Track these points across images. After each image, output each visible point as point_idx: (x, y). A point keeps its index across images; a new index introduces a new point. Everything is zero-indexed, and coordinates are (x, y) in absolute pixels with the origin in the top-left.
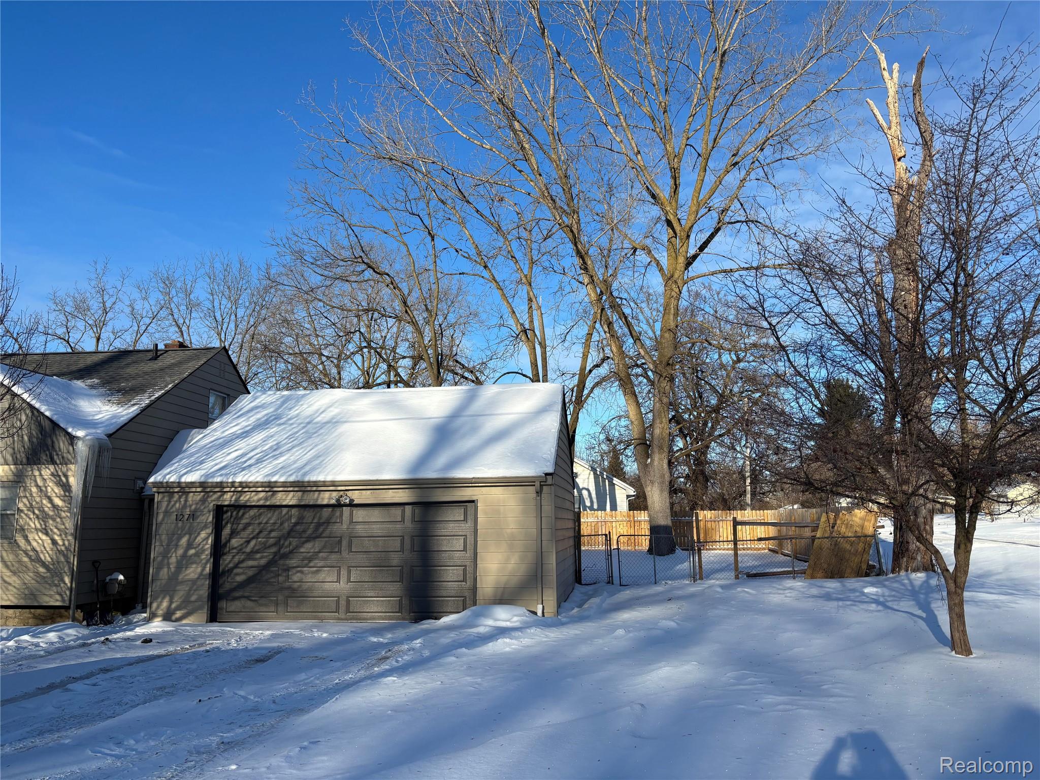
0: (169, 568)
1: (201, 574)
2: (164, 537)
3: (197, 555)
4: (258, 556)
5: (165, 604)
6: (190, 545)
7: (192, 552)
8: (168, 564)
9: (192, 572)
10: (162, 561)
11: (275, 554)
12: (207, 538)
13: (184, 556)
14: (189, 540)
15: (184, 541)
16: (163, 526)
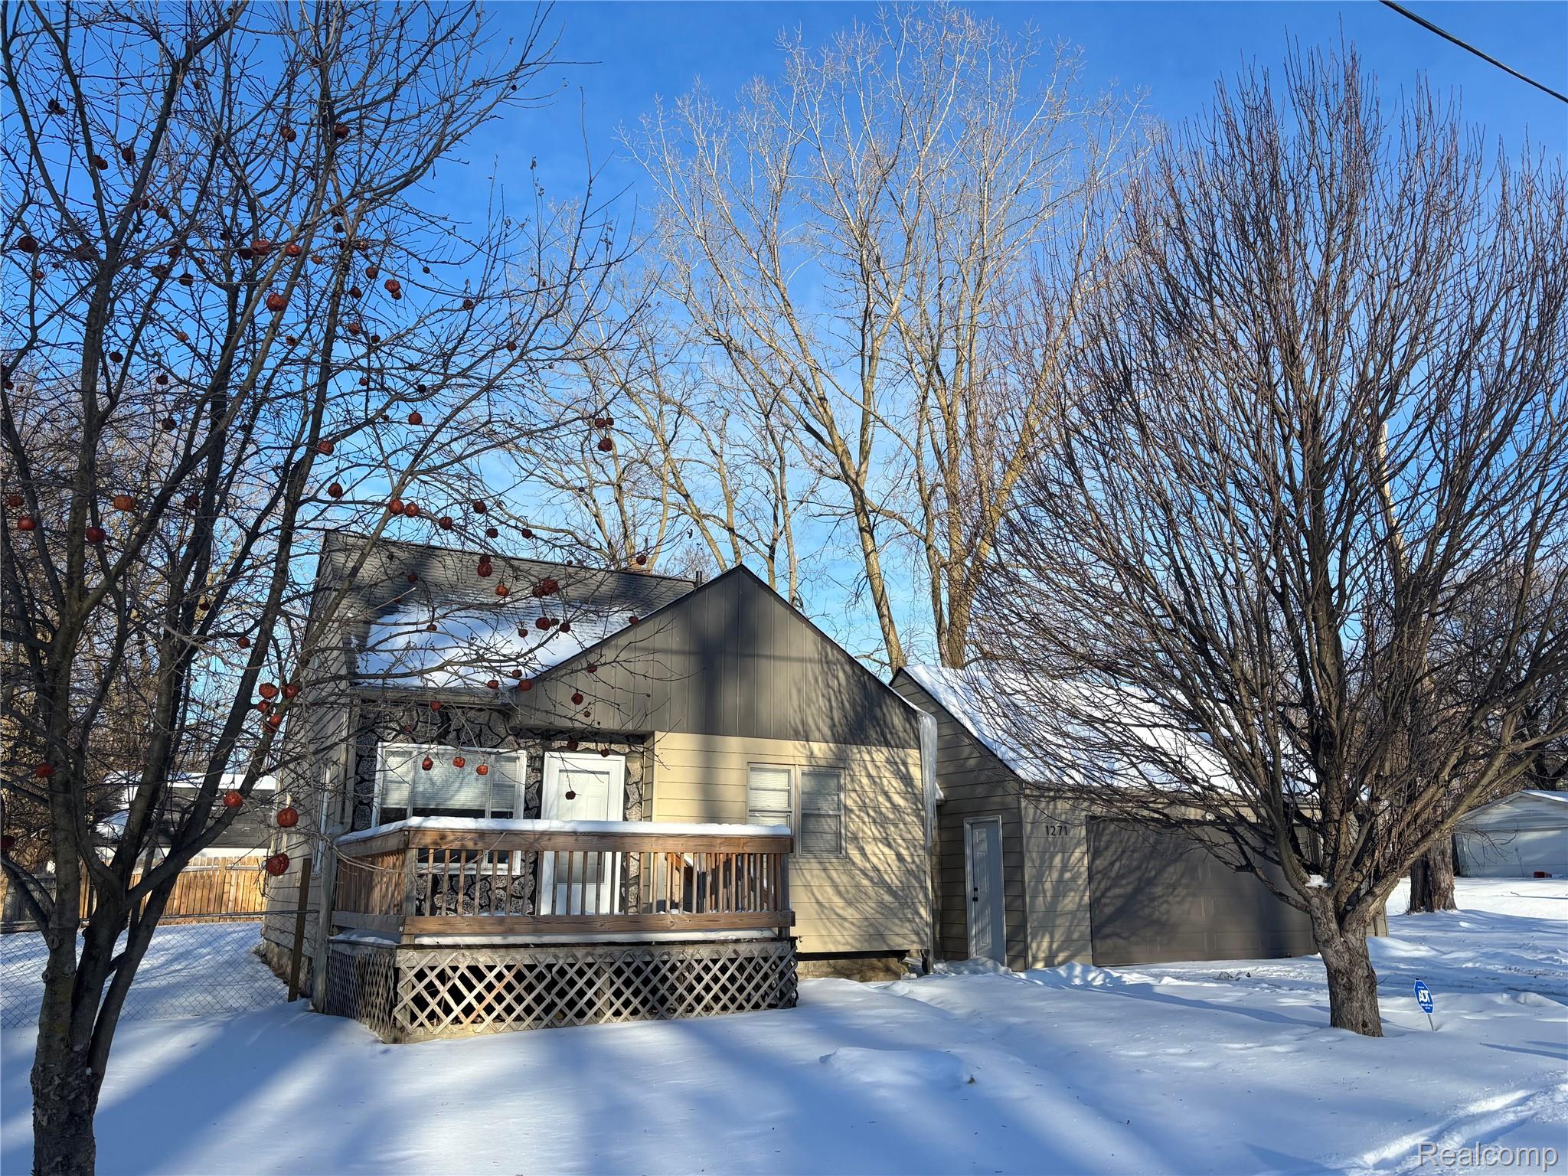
0: (1045, 896)
1: (1079, 905)
2: (1034, 855)
3: (1074, 879)
4: (1124, 882)
5: (1045, 944)
6: (1065, 867)
7: (1067, 875)
8: (1044, 891)
9: (1070, 902)
10: (1036, 886)
11: (1140, 879)
12: (1081, 859)
13: (1060, 880)
14: (1062, 860)
15: (1058, 860)
16: (1033, 840)
